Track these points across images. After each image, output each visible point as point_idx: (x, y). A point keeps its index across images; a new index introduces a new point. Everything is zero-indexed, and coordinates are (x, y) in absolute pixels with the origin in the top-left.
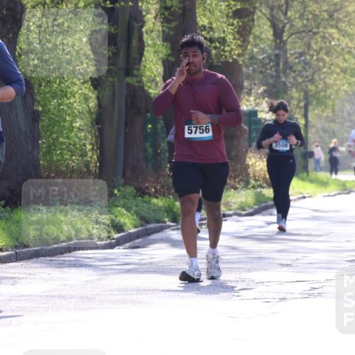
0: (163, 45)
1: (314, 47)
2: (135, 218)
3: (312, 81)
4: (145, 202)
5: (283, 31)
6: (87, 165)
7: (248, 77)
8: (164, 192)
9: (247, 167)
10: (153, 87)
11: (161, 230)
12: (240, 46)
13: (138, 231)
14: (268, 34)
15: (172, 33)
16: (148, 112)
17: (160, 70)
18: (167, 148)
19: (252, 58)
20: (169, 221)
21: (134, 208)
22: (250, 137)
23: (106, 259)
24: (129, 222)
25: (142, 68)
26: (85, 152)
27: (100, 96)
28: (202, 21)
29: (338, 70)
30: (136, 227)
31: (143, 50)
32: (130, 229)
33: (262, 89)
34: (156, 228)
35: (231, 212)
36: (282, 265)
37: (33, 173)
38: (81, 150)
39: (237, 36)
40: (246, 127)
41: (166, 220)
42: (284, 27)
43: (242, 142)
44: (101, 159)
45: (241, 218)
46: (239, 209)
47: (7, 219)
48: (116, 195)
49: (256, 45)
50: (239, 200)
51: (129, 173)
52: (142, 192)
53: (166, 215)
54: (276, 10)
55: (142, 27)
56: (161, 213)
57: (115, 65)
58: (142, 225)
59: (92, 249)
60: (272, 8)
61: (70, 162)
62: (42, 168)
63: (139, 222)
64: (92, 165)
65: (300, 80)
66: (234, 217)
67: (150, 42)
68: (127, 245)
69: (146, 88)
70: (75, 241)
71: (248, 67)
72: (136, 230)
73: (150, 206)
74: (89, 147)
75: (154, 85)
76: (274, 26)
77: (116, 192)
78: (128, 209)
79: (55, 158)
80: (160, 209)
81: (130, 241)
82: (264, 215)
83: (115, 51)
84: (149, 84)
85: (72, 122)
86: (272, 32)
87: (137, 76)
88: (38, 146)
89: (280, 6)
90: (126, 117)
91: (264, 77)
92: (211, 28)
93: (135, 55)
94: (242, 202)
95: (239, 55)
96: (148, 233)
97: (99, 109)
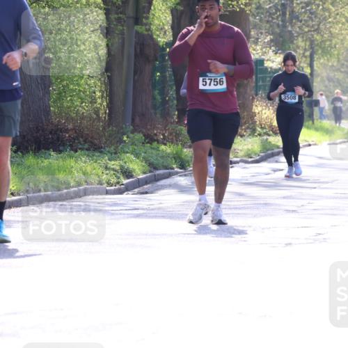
2: (144, 164)
3: (318, 30)
4: (154, 149)
6: (97, 112)
7: (255, 26)
8: (172, 139)
9: (254, 115)
10: (161, 35)
11: (169, 176)
13: (147, 177)
16: (156, 60)
17: (168, 19)
18: (174, 96)
19: (259, 7)
20: (177, 167)
21: (143, 154)
22: (256, 86)
23: (115, 204)
24: (137, 168)
25: (151, 16)
26: (95, 99)
27: (110, 44)
29: (344, 20)
30: (144, 173)
32: (139, 175)
33: (268, 38)
34: (163, 174)
35: (238, 159)
36: (288, 211)
37: (44, 119)
38: (91, 97)
41: (174, 166)
43: (249, 90)
44: (111, 106)
45: (247, 165)
46: (246, 156)
47: (18, 164)
48: (125, 142)
50: (245, 147)
51: (137, 120)
52: (150, 139)
53: (174, 161)
56: (169, 159)
57: (125, 14)
58: (150, 172)
59: (101, 194)
61: (80, 109)
62: (53, 114)
63: (147, 168)
64: (101, 112)
65: (306, 30)
66: (241, 164)
68: (136, 190)
69: (155, 37)
70: (85, 186)
71: (255, 17)
72: (144, 176)
73: (158, 152)
74: (98, 94)
75: (162, 33)
77: (125, 138)
78: (137, 156)
79: (65, 104)
80: (168, 156)
81: (139, 186)
82: (270, 162)
84: (158, 33)
87: (146, 25)
88: (48, 93)
90: (135, 64)
91: (271, 26)
93: (143, 3)
94: (248, 150)
95: (246, 5)
96: (157, 179)
97: (109, 55)
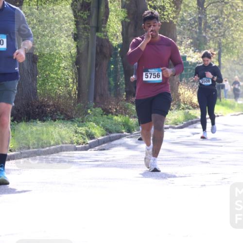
0: (122, 11)
1: (226, 12)
2: (102, 129)
3: (224, 36)
4: (109, 118)
5: (204, 1)
6: (69, 93)
7: (180, 33)
8: (122, 112)
9: (179, 95)
10: (115, 39)
11: (119, 137)
12: (174, 11)
13: (104, 139)
14: (194, 3)
15: (128, 2)
16: (111, 56)
18: (124, 82)
19: (183, 20)
20: (125, 132)
21: (102, 123)
22: (181, 75)
23: (83, 158)
24: (98, 132)
25: (108, 26)
26: (68, 84)
27: (79, 46)
30: (103, 136)
31: (108, 14)
32: (99, 137)
33: (189, 41)
34: (116, 136)
35: (168, 126)
36: (203, 162)
37: (32, 98)
38: (65, 82)
39: (173, 5)
41: (124, 131)
43: (176, 78)
44: (79, 89)
45: (174, 130)
46: (173, 124)
47: (15, 130)
48: (89, 114)
49: (185, 11)
50: (173, 118)
51: (98, 98)
52: (107, 112)
53: (123, 127)
56: (120, 126)
57: (89, 25)
58: (106, 135)
59: (72, 150)
61: (58, 91)
62: (39, 95)
63: (105, 132)
64: (73, 93)
65: (216, 35)
66: (170, 129)
67: (113, 8)
68: (97, 148)
69: (110, 40)
70: (61, 145)
71: (180, 26)
72: (102, 138)
73: (112, 121)
74: (71, 80)
75: (115, 38)
77: (89, 111)
78: (97, 123)
79: (47, 88)
80: (119, 123)
81: (99, 145)
82: (191, 128)
83: (89, 14)
84: (112, 38)
85: (59, 63)
86: (196, 2)
87: (104, 32)
88: (36, 79)
90: (96, 60)
91: (191, 33)
93: (102, 17)
94: (175, 119)
95: (174, 18)
96: (111, 140)
97: (78, 54)
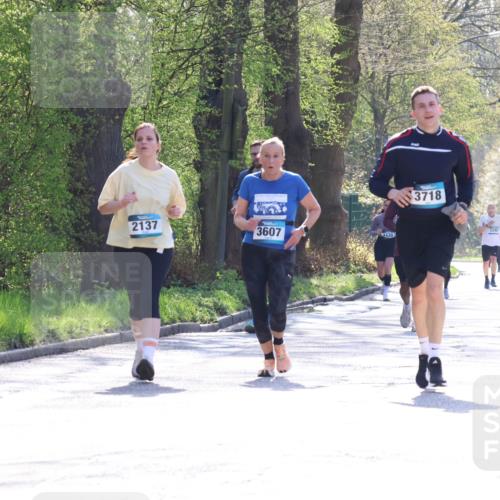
0: (266, 129)
2: (237, 301)
5: (384, 116)
7: (349, 162)
9: (348, 251)
12: (342, 130)
13: (240, 314)
14: (369, 118)
15: (274, 117)
19: (353, 142)
21: (236, 291)
22: (350, 222)
23: (211, 342)
24: (231, 305)
25: (245, 151)
26: (187, 234)
27: (203, 179)
28: (305, 105)
30: (238, 310)
31: (247, 134)
32: (233, 312)
33: (362, 174)
35: (333, 297)
36: (387, 350)
38: (183, 232)
39: (339, 121)
40: (347, 212)
42: (385, 112)
43: (342, 225)
44: (203, 243)
45: (342, 303)
46: (340, 293)
48: (218, 278)
49: (358, 130)
50: (339, 285)
51: (230, 256)
54: (377, 95)
55: (246, 110)
57: (218, 148)
58: (245, 309)
59: (195, 331)
60: (373, 92)
63: (241, 305)
64: (193, 248)
66: (335, 301)
67: (253, 126)
68: (230, 328)
70: (178, 323)
71: (349, 152)
72: (238, 313)
74: (191, 229)
76: (375, 111)
77: (218, 275)
78: (231, 292)
81: (233, 324)
82: (365, 300)
83: (219, 134)
86: (372, 117)
87: (240, 159)
89: (381, 91)
91: (365, 162)
92: (314, 113)
93: (238, 138)
94: (343, 287)
95: (340, 139)
97: (202, 191)
